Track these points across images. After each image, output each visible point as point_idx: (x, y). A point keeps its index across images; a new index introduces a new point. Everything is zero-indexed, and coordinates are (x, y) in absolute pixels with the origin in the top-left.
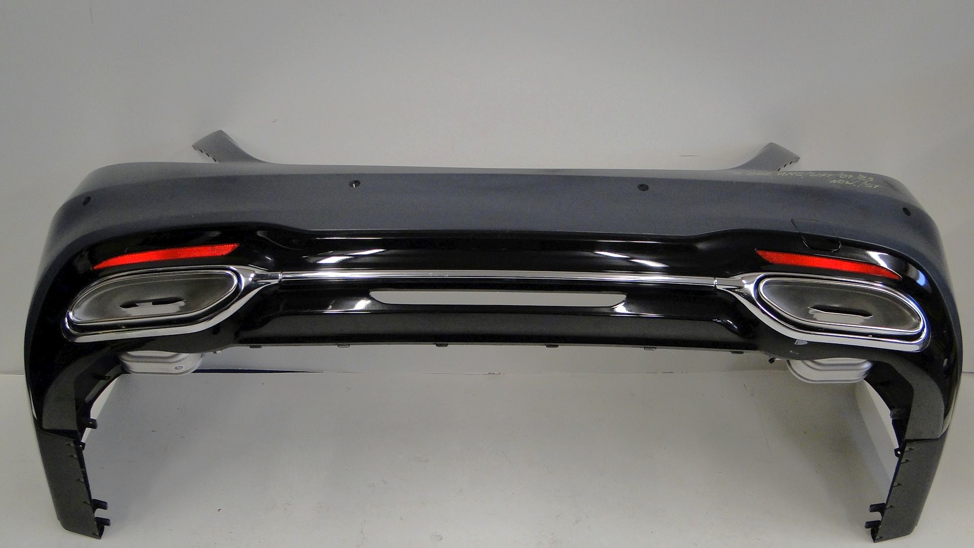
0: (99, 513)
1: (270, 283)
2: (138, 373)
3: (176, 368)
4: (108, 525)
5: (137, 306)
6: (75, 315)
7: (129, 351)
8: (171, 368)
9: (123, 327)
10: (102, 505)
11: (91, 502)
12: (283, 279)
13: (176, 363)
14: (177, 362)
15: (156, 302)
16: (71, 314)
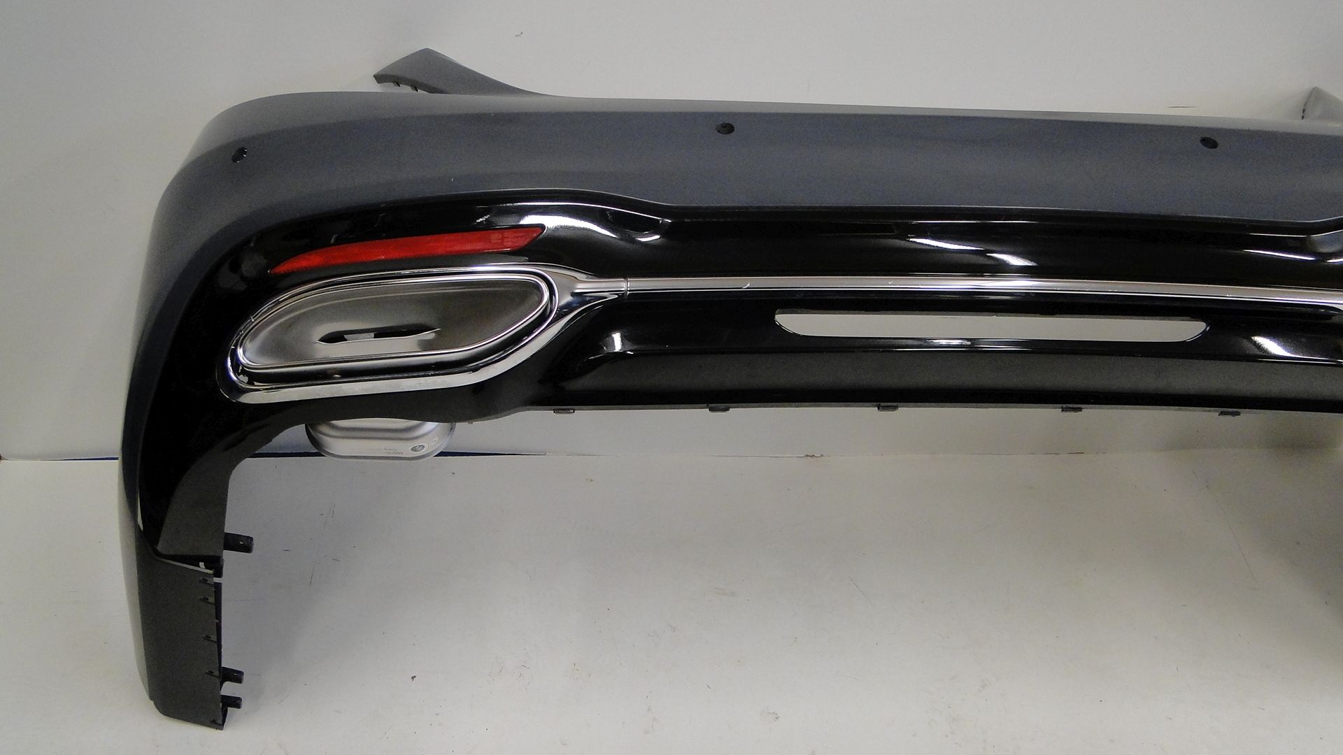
0: (229, 689)
1: (606, 298)
2: (342, 457)
3: (412, 449)
4: (238, 706)
5: (346, 340)
6: (247, 354)
7: (332, 420)
8: (404, 448)
9: (336, 376)
10: (236, 677)
11: (219, 671)
12: (630, 291)
13: (415, 441)
14: (416, 438)
15: (381, 333)
16: (240, 351)
